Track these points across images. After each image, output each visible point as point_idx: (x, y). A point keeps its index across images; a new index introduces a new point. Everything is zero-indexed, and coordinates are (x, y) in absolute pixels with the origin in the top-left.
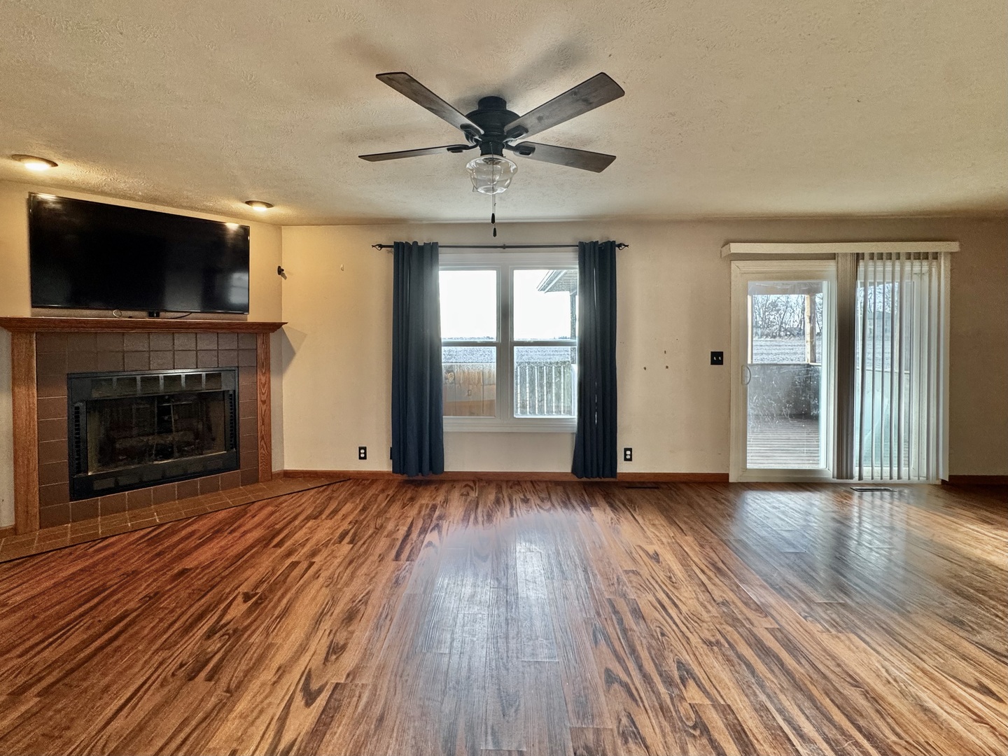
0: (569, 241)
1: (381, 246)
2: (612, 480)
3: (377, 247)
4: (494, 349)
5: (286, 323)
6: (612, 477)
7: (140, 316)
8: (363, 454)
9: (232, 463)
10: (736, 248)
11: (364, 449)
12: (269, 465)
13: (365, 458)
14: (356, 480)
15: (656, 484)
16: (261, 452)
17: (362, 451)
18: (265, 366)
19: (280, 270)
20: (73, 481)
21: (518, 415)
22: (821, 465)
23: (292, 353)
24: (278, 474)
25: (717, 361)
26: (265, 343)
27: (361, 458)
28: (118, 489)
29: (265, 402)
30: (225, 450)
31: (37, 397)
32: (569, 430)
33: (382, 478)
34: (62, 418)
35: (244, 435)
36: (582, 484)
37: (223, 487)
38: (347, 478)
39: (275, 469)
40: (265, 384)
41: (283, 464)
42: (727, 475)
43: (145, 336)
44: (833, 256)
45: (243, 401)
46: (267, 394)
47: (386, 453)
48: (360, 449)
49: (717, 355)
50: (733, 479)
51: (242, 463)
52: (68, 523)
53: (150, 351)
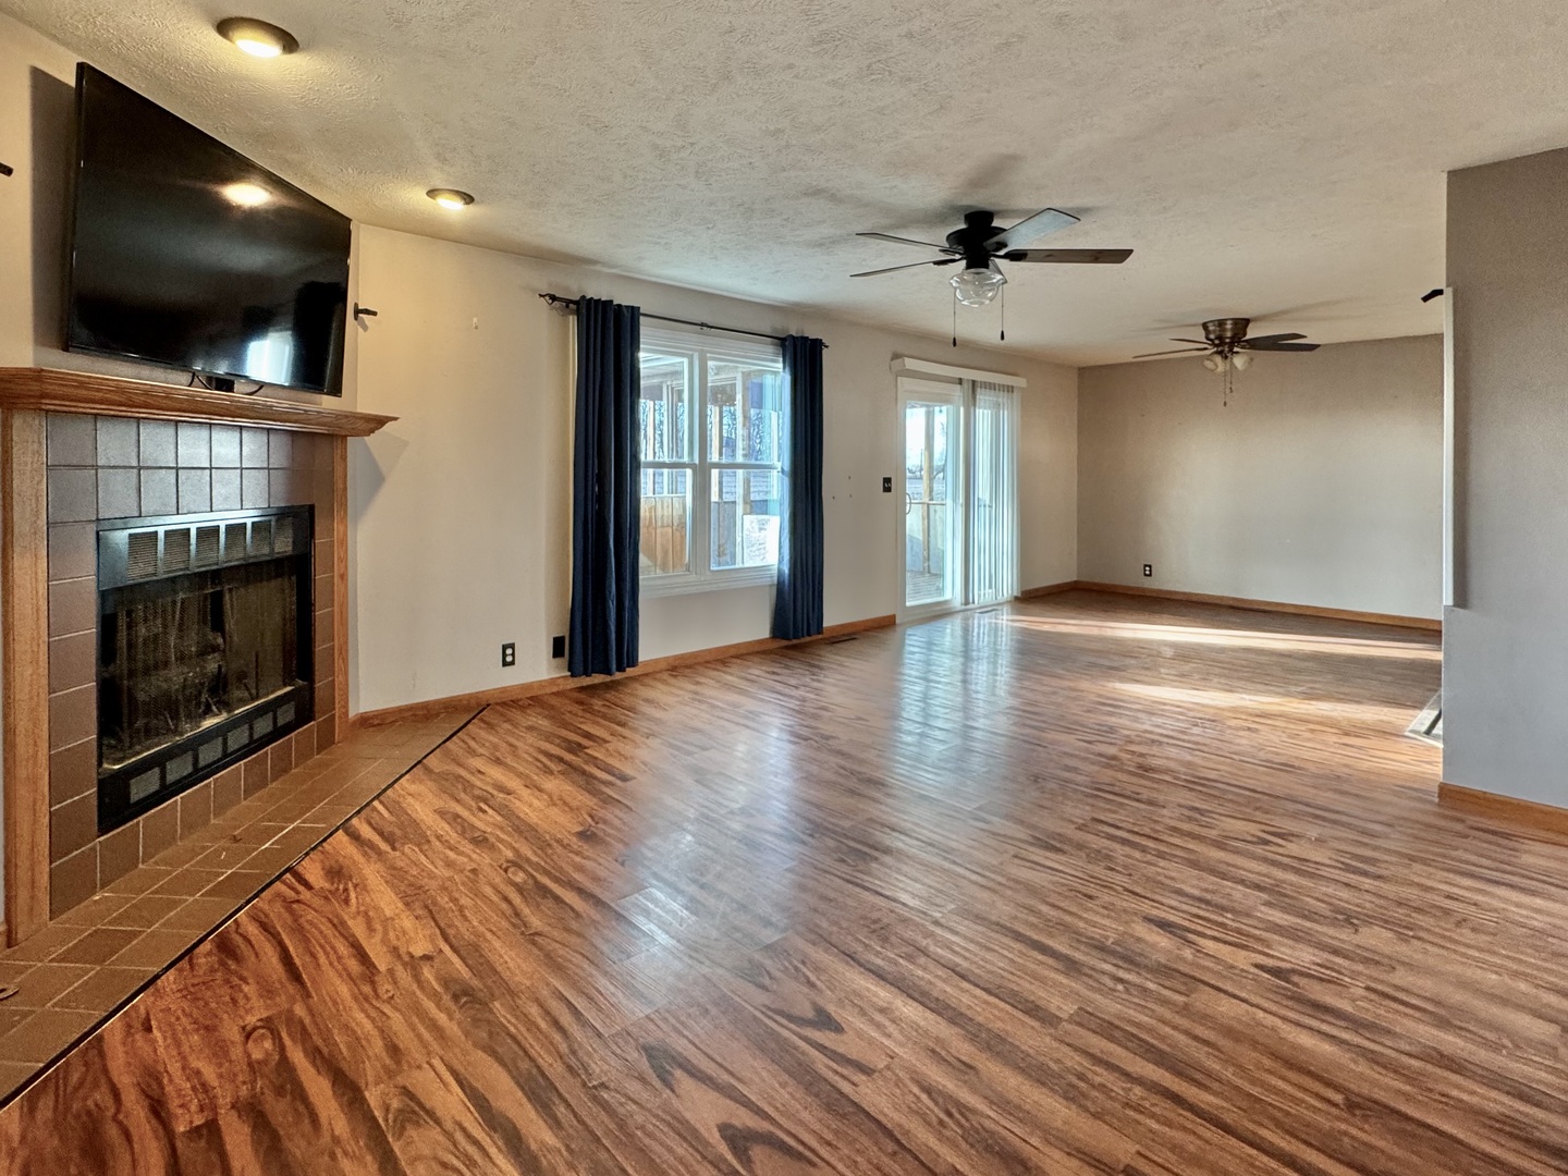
1: (553, 298)
2: (820, 636)
3: (547, 298)
4: (689, 471)
5: (395, 419)
6: (819, 632)
8: (508, 655)
9: (304, 710)
10: (910, 364)
11: (512, 646)
12: (346, 706)
13: (512, 663)
14: (504, 704)
15: (849, 636)
16: (339, 679)
17: (509, 651)
18: (344, 505)
19: (357, 312)
20: (102, 784)
21: (714, 568)
22: (948, 596)
23: (377, 479)
24: (354, 723)
25: (887, 489)
26: (344, 458)
27: (505, 664)
28: (166, 792)
29: (343, 577)
30: (285, 685)
31: (48, 581)
32: (768, 581)
33: (540, 693)
34: (88, 631)
35: (320, 647)
36: (787, 647)
37: (297, 758)
38: (484, 703)
39: (352, 713)
40: (344, 542)
41: (358, 702)
42: (894, 616)
43: (204, 433)
44: (960, 381)
45: (320, 577)
46: (344, 560)
47: (546, 648)
48: (505, 648)
49: (887, 481)
50: (897, 621)
51: (317, 708)
52: (94, 893)
53: (211, 468)
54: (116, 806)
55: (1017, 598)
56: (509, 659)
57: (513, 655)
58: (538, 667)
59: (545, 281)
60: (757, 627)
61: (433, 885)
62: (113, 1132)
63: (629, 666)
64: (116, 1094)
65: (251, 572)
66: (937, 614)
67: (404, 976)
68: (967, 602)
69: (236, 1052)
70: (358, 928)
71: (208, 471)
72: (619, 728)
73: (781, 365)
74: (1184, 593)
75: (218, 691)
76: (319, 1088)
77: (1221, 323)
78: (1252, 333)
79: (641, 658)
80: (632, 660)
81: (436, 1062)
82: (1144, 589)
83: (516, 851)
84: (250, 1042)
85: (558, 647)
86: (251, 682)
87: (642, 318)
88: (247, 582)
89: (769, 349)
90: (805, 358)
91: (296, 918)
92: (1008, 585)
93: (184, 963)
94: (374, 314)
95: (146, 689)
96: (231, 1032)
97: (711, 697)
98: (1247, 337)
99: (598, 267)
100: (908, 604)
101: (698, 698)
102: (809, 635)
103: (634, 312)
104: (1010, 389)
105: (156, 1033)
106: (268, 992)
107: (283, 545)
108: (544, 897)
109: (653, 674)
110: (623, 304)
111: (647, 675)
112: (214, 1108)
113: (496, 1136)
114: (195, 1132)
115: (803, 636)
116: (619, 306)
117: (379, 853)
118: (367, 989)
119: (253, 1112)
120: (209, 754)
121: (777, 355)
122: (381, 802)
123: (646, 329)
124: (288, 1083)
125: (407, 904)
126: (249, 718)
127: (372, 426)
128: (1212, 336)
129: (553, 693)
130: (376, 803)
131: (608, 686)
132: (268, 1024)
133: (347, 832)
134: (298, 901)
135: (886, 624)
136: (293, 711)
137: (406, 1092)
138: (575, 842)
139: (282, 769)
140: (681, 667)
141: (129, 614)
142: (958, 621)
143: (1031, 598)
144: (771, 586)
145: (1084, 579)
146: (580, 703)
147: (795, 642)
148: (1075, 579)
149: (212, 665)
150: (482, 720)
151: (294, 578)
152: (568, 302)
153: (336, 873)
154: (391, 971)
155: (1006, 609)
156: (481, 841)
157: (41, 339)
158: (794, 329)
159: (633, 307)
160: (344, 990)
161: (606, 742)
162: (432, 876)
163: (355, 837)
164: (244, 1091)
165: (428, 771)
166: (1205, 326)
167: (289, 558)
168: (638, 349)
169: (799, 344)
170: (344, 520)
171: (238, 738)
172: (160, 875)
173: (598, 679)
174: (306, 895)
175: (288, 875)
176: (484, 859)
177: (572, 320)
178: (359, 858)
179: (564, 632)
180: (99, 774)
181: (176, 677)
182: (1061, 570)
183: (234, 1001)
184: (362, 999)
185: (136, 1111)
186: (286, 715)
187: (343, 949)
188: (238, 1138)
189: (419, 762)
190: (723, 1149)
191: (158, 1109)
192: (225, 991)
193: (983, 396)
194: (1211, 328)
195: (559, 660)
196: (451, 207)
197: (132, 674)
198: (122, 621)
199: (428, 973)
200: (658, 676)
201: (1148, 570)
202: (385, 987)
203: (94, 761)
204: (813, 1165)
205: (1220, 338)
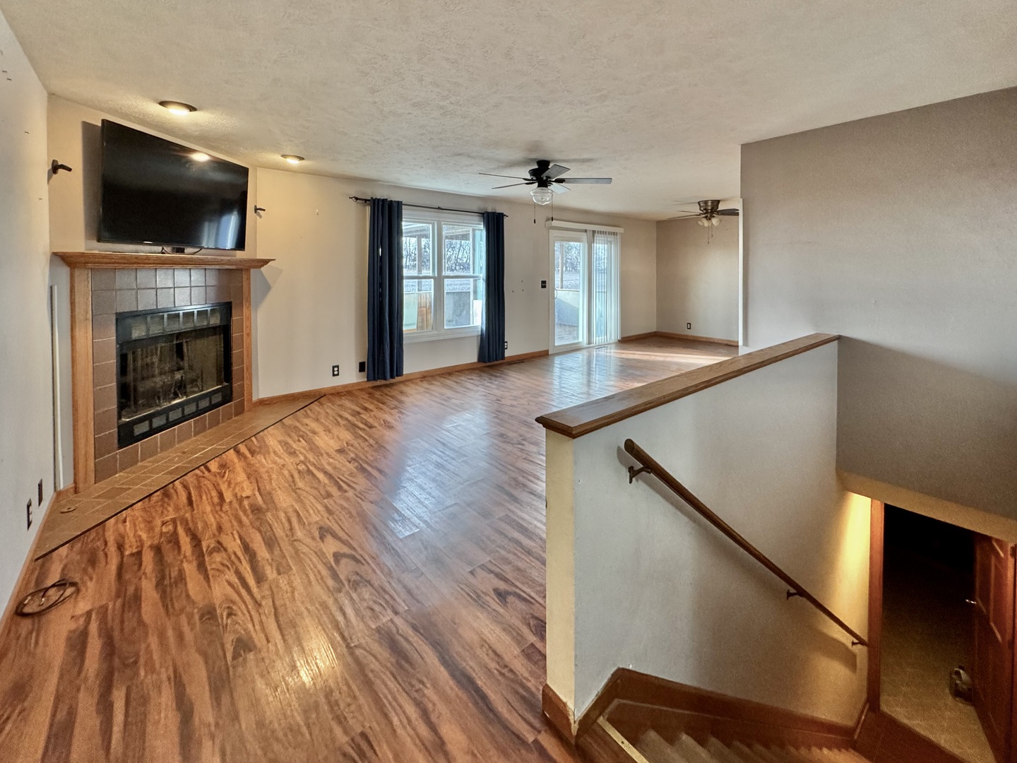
0: (475, 208)
1: (357, 199)
2: (502, 361)
3: (354, 199)
4: (432, 280)
5: (274, 260)
6: (502, 359)
7: (168, 252)
8: (335, 371)
9: (227, 396)
10: (555, 223)
11: (338, 367)
12: (251, 394)
13: (338, 375)
14: (332, 394)
15: (521, 361)
16: (246, 382)
17: (336, 369)
18: (249, 301)
19: (256, 209)
20: (119, 427)
21: (445, 327)
22: (580, 340)
23: (267, 288)
24: (256, 403)
25: (544, 286)
26: (249, 279)
27: (334, 375)
28: (152, 431)
29: (248, 335)
30: (218, 385)
31: (93, 339)
32: (476, 334)
33: (352, 389)
34: (112, 361)
35: (235, 368)
36: (485, 367)
37: (222, 420)
38: (323, 394)
39: (255, 399)
40: (249, 318)
41: (258, 394)
42: (548, 351)
43: (170, 272)
44: (586, 231)
45: (235, 335)
46: (249, 327)
47: (356, 367)
48: (334, 367)
49: (544, 282)
50: (550, 353)
51: (234, 394)
52: (116, 473)
53: (174, 288)
54: (127, 436)
55: (619, 341)
56: (336, 373)
57: (338, 371)
58: (351, 376)
59: (353, 191)
60: (471, 356)
61: (262, 470)
62: (101, 554)
63: (397, 376)
64: (106, 543)
65: (200, 333)
66: (573, 349)
67: (236, 505)
68: (589, 343)
69: (157, 530)
70: (224, 487)
71: (173, 289)
72: (381, 405)
73: (482, 226)
74: (707, 338)
75: (181, 388)
76: (185, 541)
77: (706, 202)
78: (721, 207)
79: (405, 372)
80: (400, 373)
81: (235, 532)
82: (687, 336)
83: (306, 457)
84: (164, 527)
85: (362, 367)
86: (199, 383)
87: (403, 206)
88: (196, 337)
89: (476, 218)
90: (494, 223)
91: (199, 482)
92: (614, 334)
93: (147, 500)
94: (264, 210)
95: (142, 387)
96: (158, 522)
97: (433, 391)
98: (719, 209)
99: (380, 183)
100: (556, 344)
101: (427, 391)
102: (496, 360)
103: (399, 204)
104: (614, 234)
105: (128, 523)
106: (177, 509)
107: (215, 321)
108: (308, 475)
109: (411, 380)
110: (394, 200)
111: (409, 380)
112: (142, 546)
113: (246, 556)
114: (132, 555)
115: (493, 361)
116: (391, 201)
117: (245, 458)
118: (218, 508)
119: (158, 550)
120: (173, 416)
121: (480, 221)
122: (256, 438)
123: (405, 212)
124: (174, 540)
125: (249, 478)
126: (197, 400)
127: (262, 263)
128: (702, 209)
129: (359, 389)
130: (253, 439)
131: (386, 386)
132: (174, 521)
133: (235, 450)
134: (203, 477)
135: (544, 355)
136: (220, 397)
137: (219, 542)
138: (334, 454)
139: (215, 423)
140: (427, 377)
141: (134, 353)
142: (585, 352)
143: (627, 341)
144: (478, 336)
145: (659, 330)
146: (370, 394)
147: (489, 364)
148: (655, 330)
149: (178, 376)
150: (319, 402)
151: (222, 336)
152: (366, 200)
153: (223, 466)
154: (231, 502)
155: (614, 346)
156: (293, 453)
157: (88, 237)
158: (490, 208)
159: (398, 202)
160: (208, 509)
161: (371, 411)
162: (263, 466)
163: (238, 452)
164: (156, 542)
165: (283, 423)
166: (699, 203)
167: (219, 326)
168: (401, 220)
169: (490, 216)
170: (248, 307)
171: (191, 409)
172: (146, 467)
173: (379, 383)
174: (207, 473)
175: (202, 467)
176: (289, 460)
177: (368, 209)
178: (236, 460)
179: (365, 360)
180: (118, 423)
181: (159, 381)
182: (647, 325)
183: (162, 512)
184: (214, 512)
185: (112, 549)
186: (217, 399)
187: (214, 493)
188: (148, 557)
189: (281, 420)
190: (332, 560)
191: (120, 547)
192: (160, 510)
193: (597, 237)
194: (702, 205)
195: (362, 373)
196: (293, 162)
197: (135, 380)
198: (130, 357)
199: (246, 503)
200: (414, 381)
201: (689, 326)
202: (226, 507)
203: (116, 417)
204: (363, 564)
205: (705, 209)
